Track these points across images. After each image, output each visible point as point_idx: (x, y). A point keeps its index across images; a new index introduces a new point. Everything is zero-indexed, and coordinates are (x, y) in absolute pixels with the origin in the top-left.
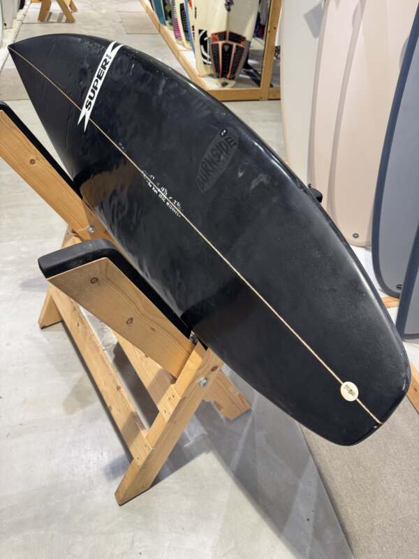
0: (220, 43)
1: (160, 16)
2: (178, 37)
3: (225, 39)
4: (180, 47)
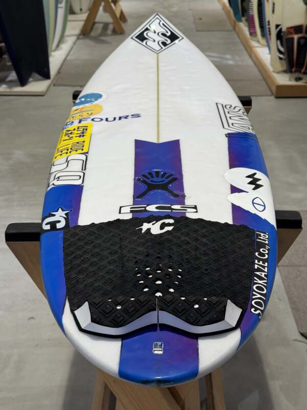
0: (296, 37)
1: (236, 13)
2: (253, 33)
3: (301, 32)
4: (254, 44)
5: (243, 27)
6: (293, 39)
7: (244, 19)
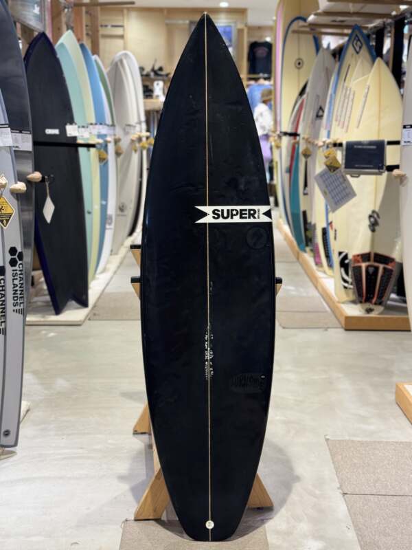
0: (364, 265)
1: (299, 243)
2: (318, 263)
3: (369, 260)
4: (320, 274)
5: (308, 257)
6: (360, 267)
7: (308, 249)
